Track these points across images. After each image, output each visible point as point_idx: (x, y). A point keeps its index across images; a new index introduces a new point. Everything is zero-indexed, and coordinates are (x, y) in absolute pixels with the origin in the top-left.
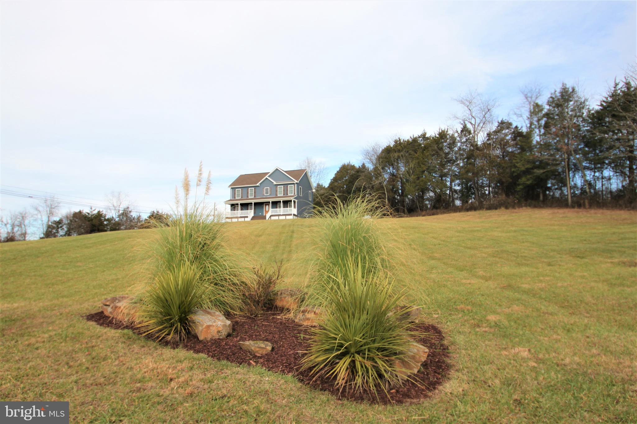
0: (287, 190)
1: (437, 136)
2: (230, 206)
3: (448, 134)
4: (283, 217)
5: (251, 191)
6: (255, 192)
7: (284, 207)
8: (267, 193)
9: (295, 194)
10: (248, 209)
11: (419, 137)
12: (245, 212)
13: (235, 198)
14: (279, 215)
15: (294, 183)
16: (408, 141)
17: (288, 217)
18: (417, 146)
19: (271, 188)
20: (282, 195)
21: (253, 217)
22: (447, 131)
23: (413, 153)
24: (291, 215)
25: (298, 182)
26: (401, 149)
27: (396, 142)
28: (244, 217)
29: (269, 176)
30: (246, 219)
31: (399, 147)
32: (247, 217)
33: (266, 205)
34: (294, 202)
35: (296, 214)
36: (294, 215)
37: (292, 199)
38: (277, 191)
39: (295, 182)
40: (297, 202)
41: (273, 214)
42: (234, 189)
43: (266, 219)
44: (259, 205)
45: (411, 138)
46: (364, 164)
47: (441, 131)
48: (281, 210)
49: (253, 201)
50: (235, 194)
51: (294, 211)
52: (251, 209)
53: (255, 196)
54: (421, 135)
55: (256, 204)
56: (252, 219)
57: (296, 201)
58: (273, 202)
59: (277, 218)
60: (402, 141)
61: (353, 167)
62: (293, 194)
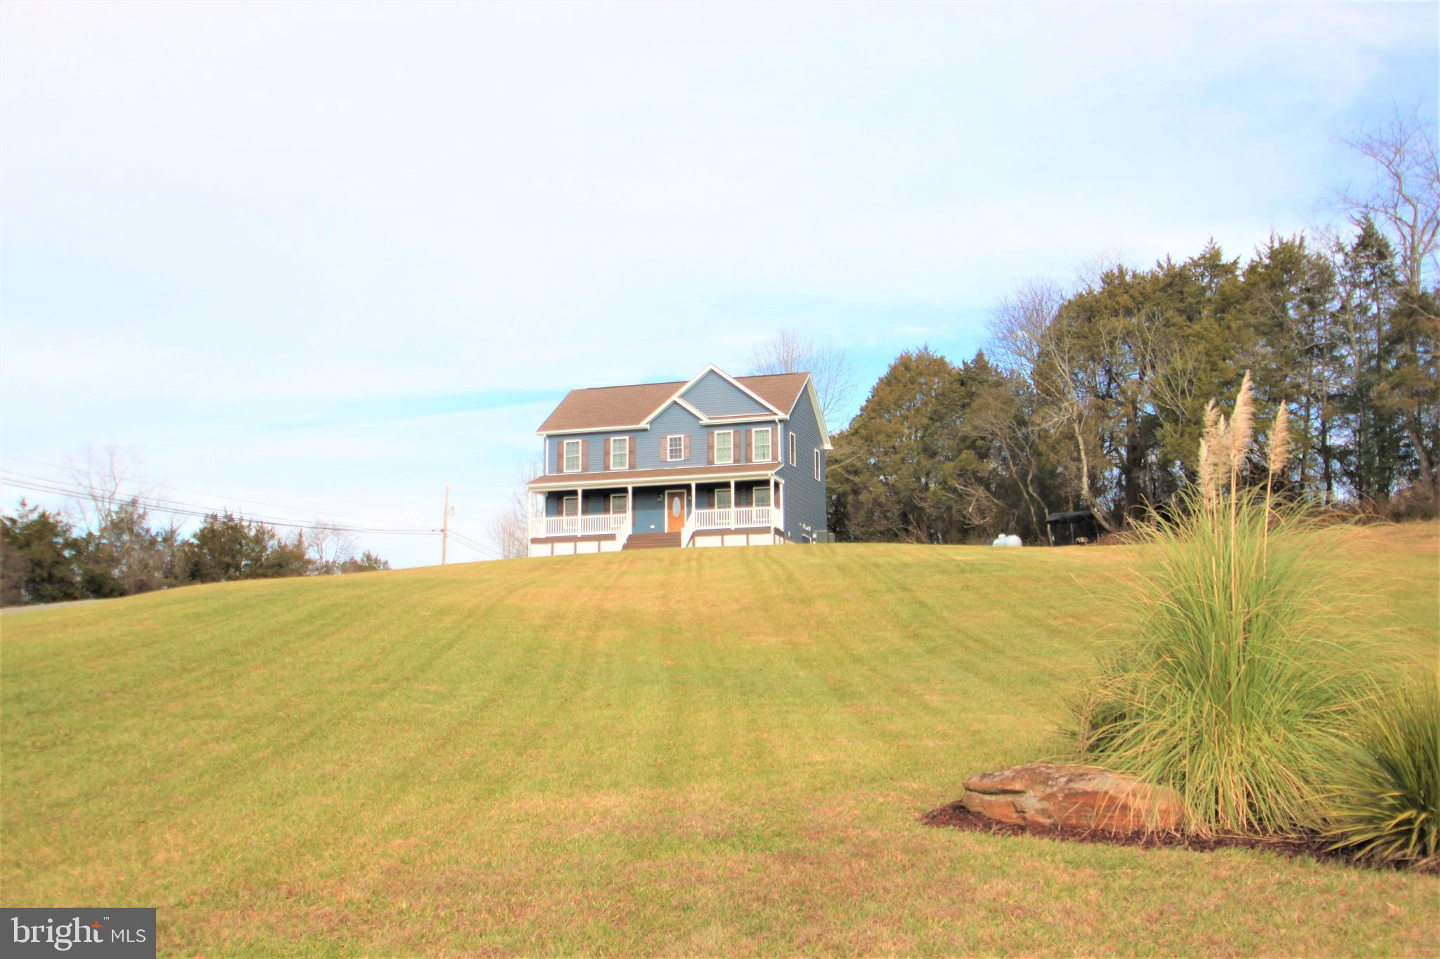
0: (749, 445)
1: (1267, 261)
2: (541, 499)
3: (1305, 257)
4: (739, 541)
5: (619, 449)
6: (631, 452)
7: (738, 504)
8: (675, 452)
9: (775, 458)
10: (607, 510)
11: (1196, 264)
12: (598, 522)
13: (560, 470)
14: (723, 532)
15: (774, 422)
16: (1155, 278)
17: (756, 540)
18: (1194, 295)
19: (689, 437)
20: (730, 462)
21: (630, 538)
22: (1301, 246)
23: (1179, 320)
24: (765, 530)
25: (788, 417)
26: (1131, 304)
27: (1107, 279)
28: (599, 538)
29: (682, 396)
30: (607, 546)
31: (1124, 300)
32: (612, 537)
33: (672, 496)
34: (777, 485)
35: (782, 528)
36: (777, 531)
37: (771, 475)
38: (711, 447)
39: (776, 418)
40: (784, 486)
41: (702, 528)
42: (556, 440)
43: (679, 544)
44: (648, 495)
45: (1160, 266)
46: (980, 355)
47: (1276, 245)
48: (728, 514)
49: (630, 483)
50: (560, 456)
51: (776, 517)
52: (622, 509)
53: (631, 466)
54: (1203, 257)
55: (639, 492)
56: (625, 547)
57: (782, 482)
58: (699, 487)
59: (714, 541)
60: (1128, 278)
61: (939, 366)
62: (769, 460)
